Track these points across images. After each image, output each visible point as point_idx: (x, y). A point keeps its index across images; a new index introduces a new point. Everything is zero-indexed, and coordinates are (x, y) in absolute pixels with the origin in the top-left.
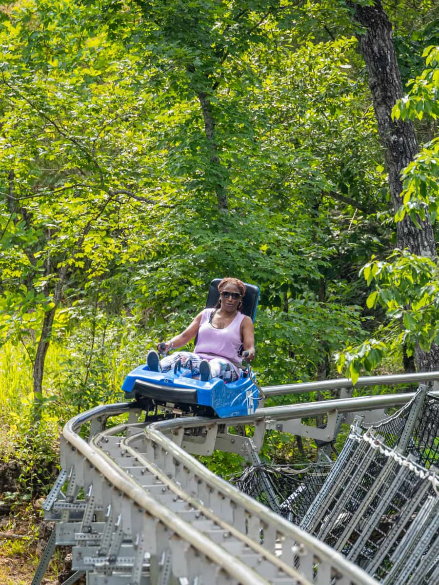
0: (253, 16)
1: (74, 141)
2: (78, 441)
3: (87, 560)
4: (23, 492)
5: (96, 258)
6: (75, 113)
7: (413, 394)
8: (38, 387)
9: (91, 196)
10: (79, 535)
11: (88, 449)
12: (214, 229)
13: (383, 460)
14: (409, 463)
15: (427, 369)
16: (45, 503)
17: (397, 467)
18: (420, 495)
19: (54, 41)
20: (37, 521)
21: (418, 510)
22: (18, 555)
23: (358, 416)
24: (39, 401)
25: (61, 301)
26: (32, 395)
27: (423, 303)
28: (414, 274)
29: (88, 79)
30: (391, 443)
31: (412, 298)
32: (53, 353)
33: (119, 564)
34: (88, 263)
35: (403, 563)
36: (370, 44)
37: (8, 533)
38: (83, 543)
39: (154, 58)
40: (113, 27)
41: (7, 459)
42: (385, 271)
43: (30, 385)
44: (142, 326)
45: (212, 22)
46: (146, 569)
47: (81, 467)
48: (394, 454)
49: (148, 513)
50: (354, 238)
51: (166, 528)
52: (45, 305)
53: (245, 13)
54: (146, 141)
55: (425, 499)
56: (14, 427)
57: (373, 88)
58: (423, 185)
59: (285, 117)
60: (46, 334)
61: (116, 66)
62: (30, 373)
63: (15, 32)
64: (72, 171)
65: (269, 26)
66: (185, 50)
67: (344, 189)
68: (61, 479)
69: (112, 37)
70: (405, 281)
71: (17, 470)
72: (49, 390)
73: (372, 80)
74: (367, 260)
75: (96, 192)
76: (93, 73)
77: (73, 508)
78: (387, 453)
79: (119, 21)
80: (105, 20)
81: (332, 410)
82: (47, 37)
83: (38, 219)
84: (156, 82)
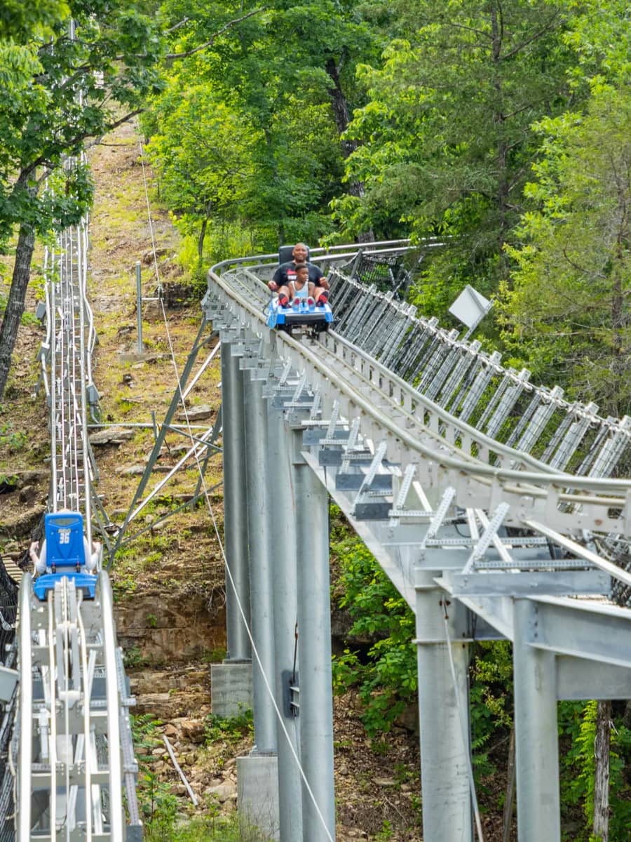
0: (286, 95)
1: (212, 149)
2: (215, 276)
3: (219, 326)
4: (195, 297)
5: (222, 198)
6: (212, 137)
7: (356, 253)
8: (200, 253)
9: (220, 172)
10: (215, 316)
11: (219, 280)
12: (272, 186)
13: (343, 281)
14: (354, 282)
15: (363, 242)
16: (203, 302)
17: (349, 284)
18: (358, 296)
19: (203, 107)
20: (201, 310)
21: (357, 302)
22: (194, 324)
23: (333, 263)
24: (201, 259)
25: (210, 217)
26: (198, 257)
27: (355, 216)
28: (351, 204)
29: (218, 123)
30: (346, 274)
31: (351, 215)
32: (206, 239)
33: (231, 327)
34: (218, 199)
35: (351, 325)
36: (336, 106)
37: (189, 315)
38: (217, 319)
39: (244, 113)
40: (227, 101)
41: (188, 284)
42: (339, 204)
43: (197, 252)
44: (243, 227)
45: (269, 98)
46: (242, 330)
47: (215, 287)
48: (347, 279)
49: (242, 306)
50: (332, 188)
51: (249, 312)
52: (202, 219)
53: (283, 93)
54: (241, 148)
55: (360, 297)
56: (191, 271)
57: (338, 124)
58: (354, 167)
59: (301, 137)
60: (203, 231)
61: (229, 117)
62: (197, 248)
63: (187, 103)
64: (212, 162)
65: (292, 98)
66: (257, 109)
67: (327, 167)
68: (208, 292)
69: (227, 105)
70: (347, 207)
71: (192, 289)
72: (205, 255)
73: (338, 121)
74: (331, 199)
75: (222, 170)
76: (220, 120)
77: (213, 304)
78: (344, 278)
79: (229, 99)
80: (223, 98)
81: (323, 261)
82: (201, 105)
83: (197, 181)
84: (246, 123)
